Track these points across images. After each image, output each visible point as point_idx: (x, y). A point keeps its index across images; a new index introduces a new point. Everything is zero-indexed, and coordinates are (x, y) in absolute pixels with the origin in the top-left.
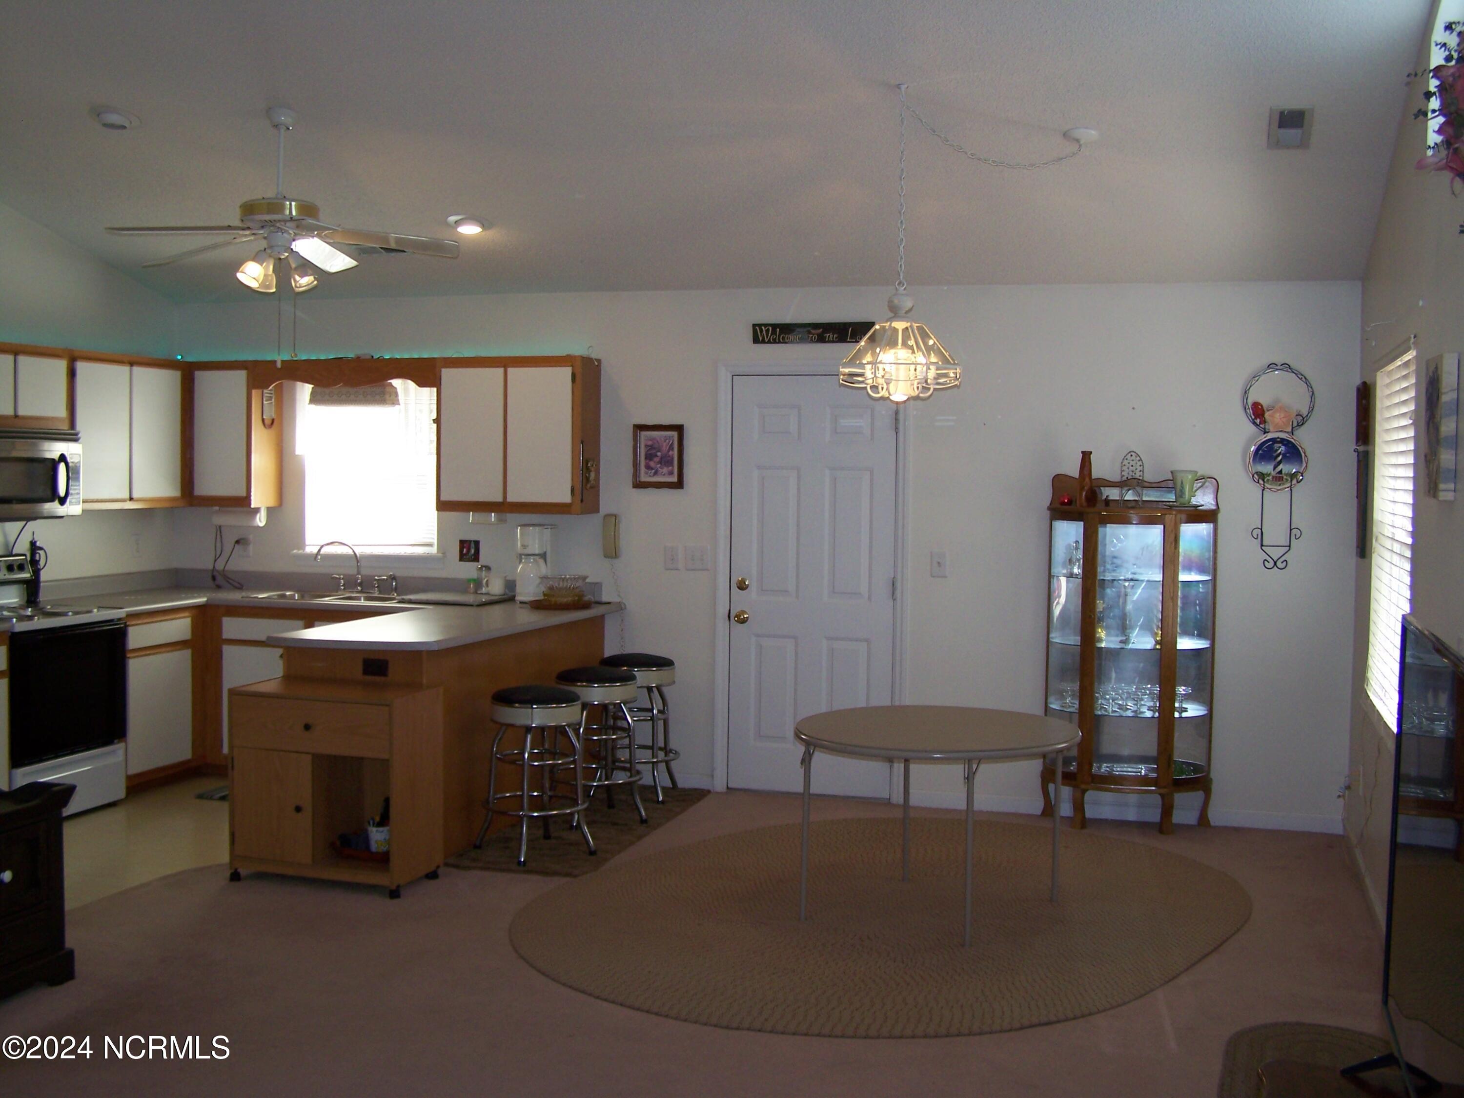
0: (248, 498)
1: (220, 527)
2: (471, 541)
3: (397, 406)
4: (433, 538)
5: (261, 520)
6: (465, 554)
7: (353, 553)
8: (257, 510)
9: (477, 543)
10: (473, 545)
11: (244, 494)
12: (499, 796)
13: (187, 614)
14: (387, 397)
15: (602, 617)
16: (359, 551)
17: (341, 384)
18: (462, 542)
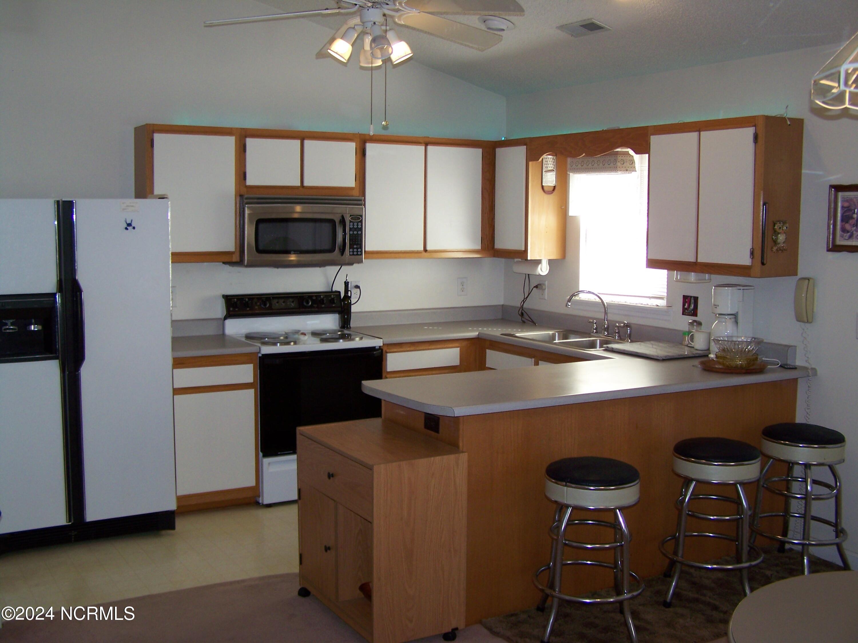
0: (526, 251)
2: (691, 297)
3: (633, 173)
4: (663, 292)
5: (543, 270)
6: (686, 309)
7: (600, 301)
8: (538, 262)
9: (696, 299)
10: (693, 301)
11: (523, 249)
13: (457, 345)
14: (619, 164)
15: (795, 380)
16: (607, 300)
17: (584, 154)
18: (685, 297)
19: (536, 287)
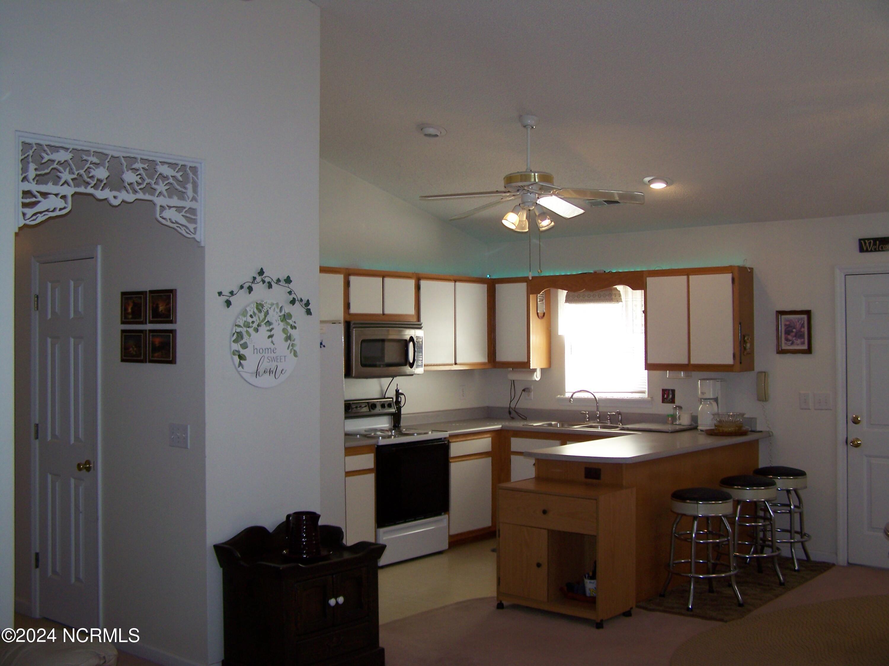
0: (528, 362)
1: (514, 381)
2: (669, 390)
3: (620, 303)
4: (645, 388)
5: (537, 376)
6: (666, 399)
7: (594, 398)
8: (535, 370)
9: (673, 391)
10: (671, 392)
11: (526, 361)
12: (676, 562)
13: (489, 435)
14: (613, 297)
15: (757, 441)
16: (598, 396)
17: (584, 290)
18: (664, 391)
19: (524, 390)
